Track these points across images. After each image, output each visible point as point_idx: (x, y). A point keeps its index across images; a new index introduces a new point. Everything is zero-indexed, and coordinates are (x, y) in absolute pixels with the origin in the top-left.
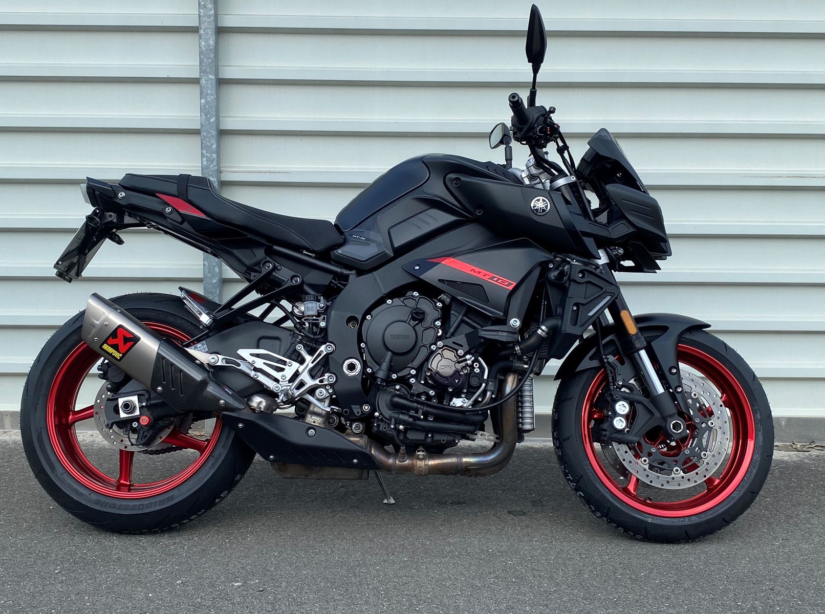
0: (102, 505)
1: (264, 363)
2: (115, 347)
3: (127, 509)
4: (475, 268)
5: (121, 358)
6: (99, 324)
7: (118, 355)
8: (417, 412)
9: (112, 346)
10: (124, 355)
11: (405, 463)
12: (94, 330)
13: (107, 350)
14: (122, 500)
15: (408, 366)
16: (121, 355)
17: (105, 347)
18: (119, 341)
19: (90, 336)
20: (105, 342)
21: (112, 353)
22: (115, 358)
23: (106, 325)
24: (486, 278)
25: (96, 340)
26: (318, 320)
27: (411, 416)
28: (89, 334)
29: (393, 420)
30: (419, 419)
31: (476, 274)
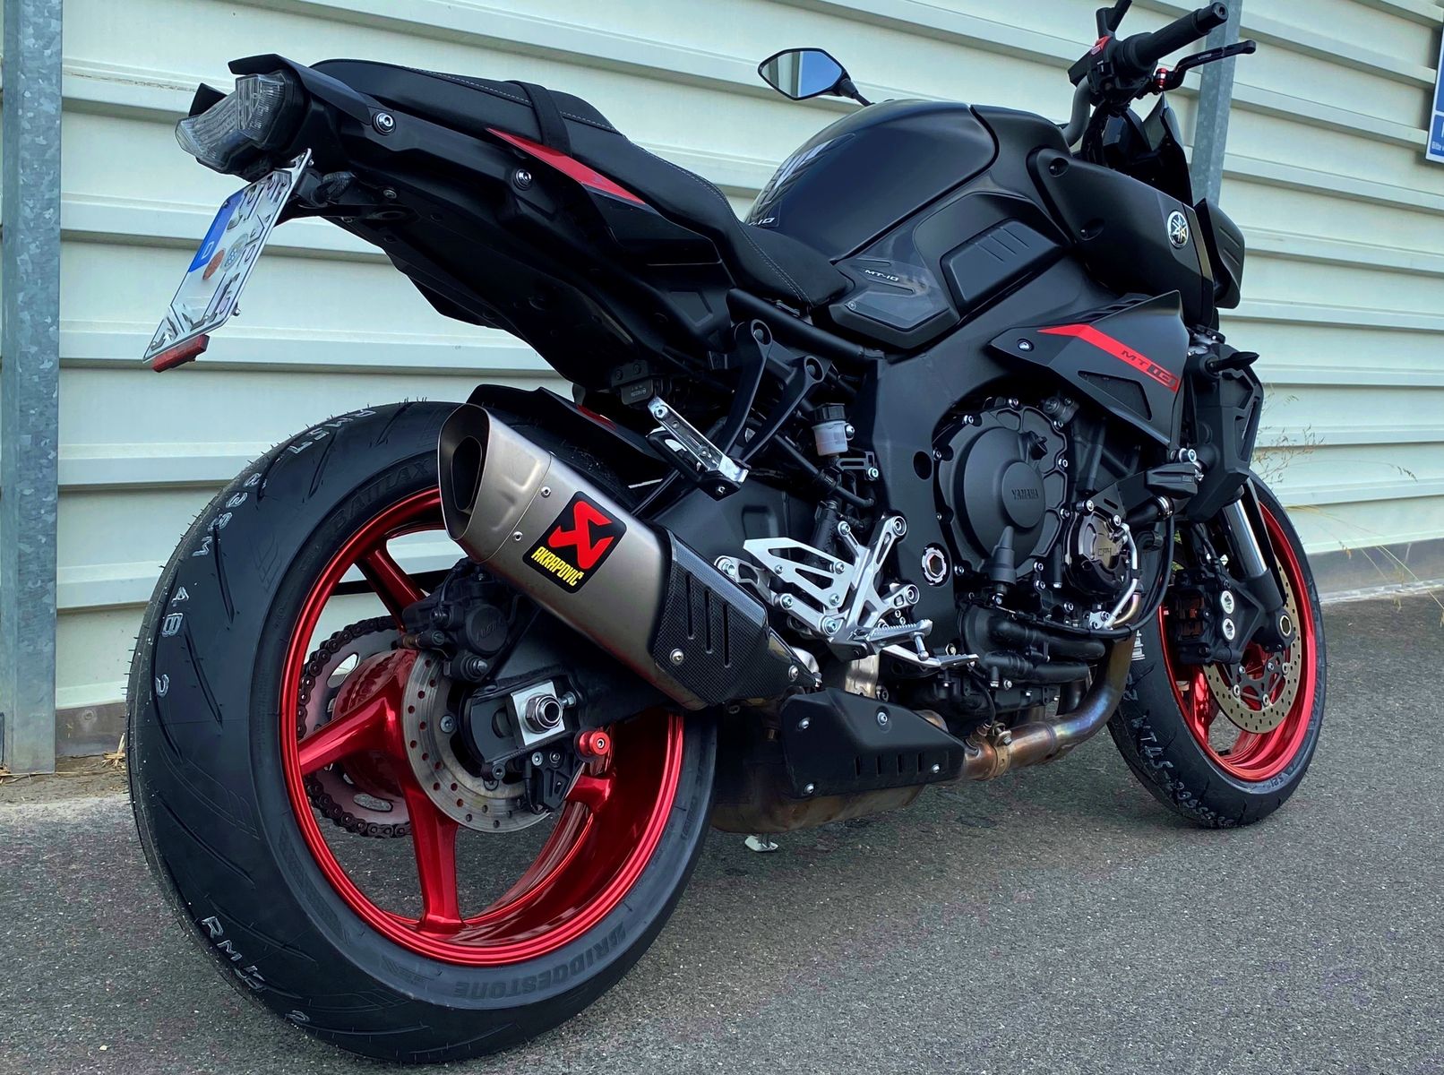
0: (474, 996)
1: (798, 571)
2: (568, 555)
3: (533, 989)
4: (1128, 349)
5: (580, 582)
6: (527, 492)
7: (571, 575)
8: (1040, 649)
9: (559, 552)
10: (589, 574)
11: (978, 756)
12: (512, 511)
13: (546, 563)
14: (510, 968)
15: (1032, 554)
16: (581, 575)
17: (543, 556)
18: (579, 536)
19: (496, 529)
20: (543, 541)
21: (558, 571)
22: (563, 584)
23: (545, 495)
24: (1144, 368)
25: (518, 537)
26: (862, 464)
27: (1029, 659)
28: (496, 524)
29: (995, 669)
30: (1043, 662)
31: (1129, 361)
